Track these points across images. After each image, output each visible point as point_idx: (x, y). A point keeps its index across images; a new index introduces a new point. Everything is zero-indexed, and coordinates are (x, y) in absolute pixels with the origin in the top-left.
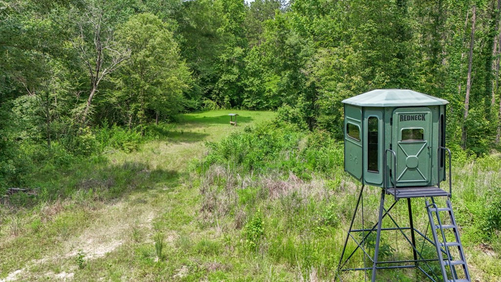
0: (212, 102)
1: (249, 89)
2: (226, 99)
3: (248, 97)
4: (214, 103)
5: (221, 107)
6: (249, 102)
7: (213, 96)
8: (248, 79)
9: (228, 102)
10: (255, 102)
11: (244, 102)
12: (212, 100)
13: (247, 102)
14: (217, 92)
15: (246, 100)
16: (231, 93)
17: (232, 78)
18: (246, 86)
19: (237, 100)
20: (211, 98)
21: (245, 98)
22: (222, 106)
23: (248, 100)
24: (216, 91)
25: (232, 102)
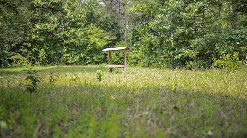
0: (23, 58)
1: (70, 41)
2: (42, 54)
3: (67, 52)
4: (26, 59)
5: (34, 63)
6: (69, 57)
7: (24, 51)
8: (69, 30)
9: (44, 57)
10: (78, 57)
11: (63, 58)
12: (23, 55)
13: (67, 57)
14: (29, 45)
15: (65, 55)
16: (48, 46)
17: (51, 27)
18: (66, 38)
19: (54, 54)
20: (20, 53)
21: (64, 53)
22: (36, 63)
23: (68, 55)
24: (27, 44)
25: (48, 56)
